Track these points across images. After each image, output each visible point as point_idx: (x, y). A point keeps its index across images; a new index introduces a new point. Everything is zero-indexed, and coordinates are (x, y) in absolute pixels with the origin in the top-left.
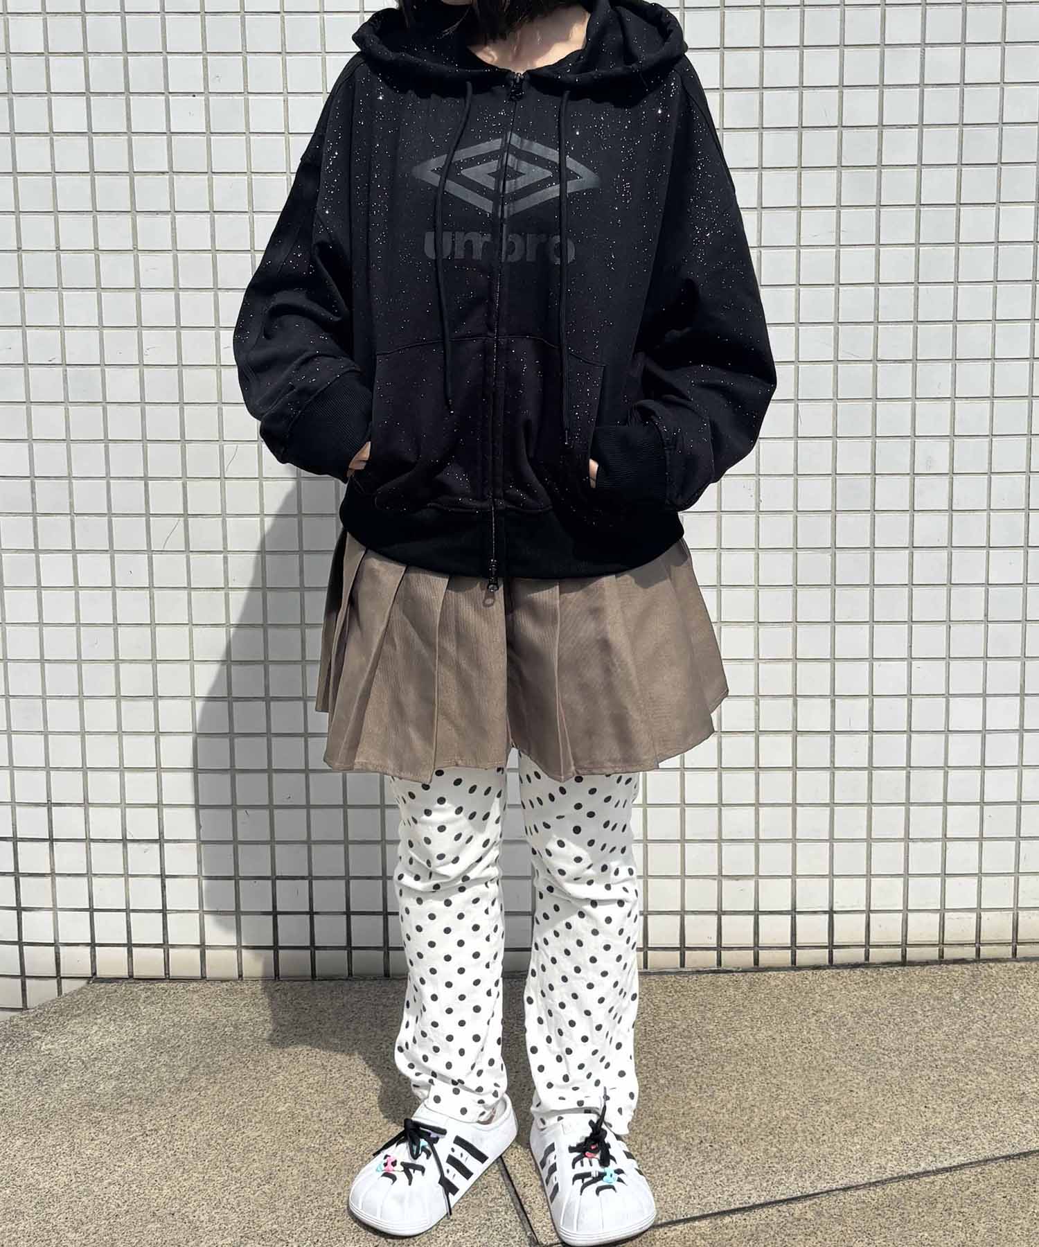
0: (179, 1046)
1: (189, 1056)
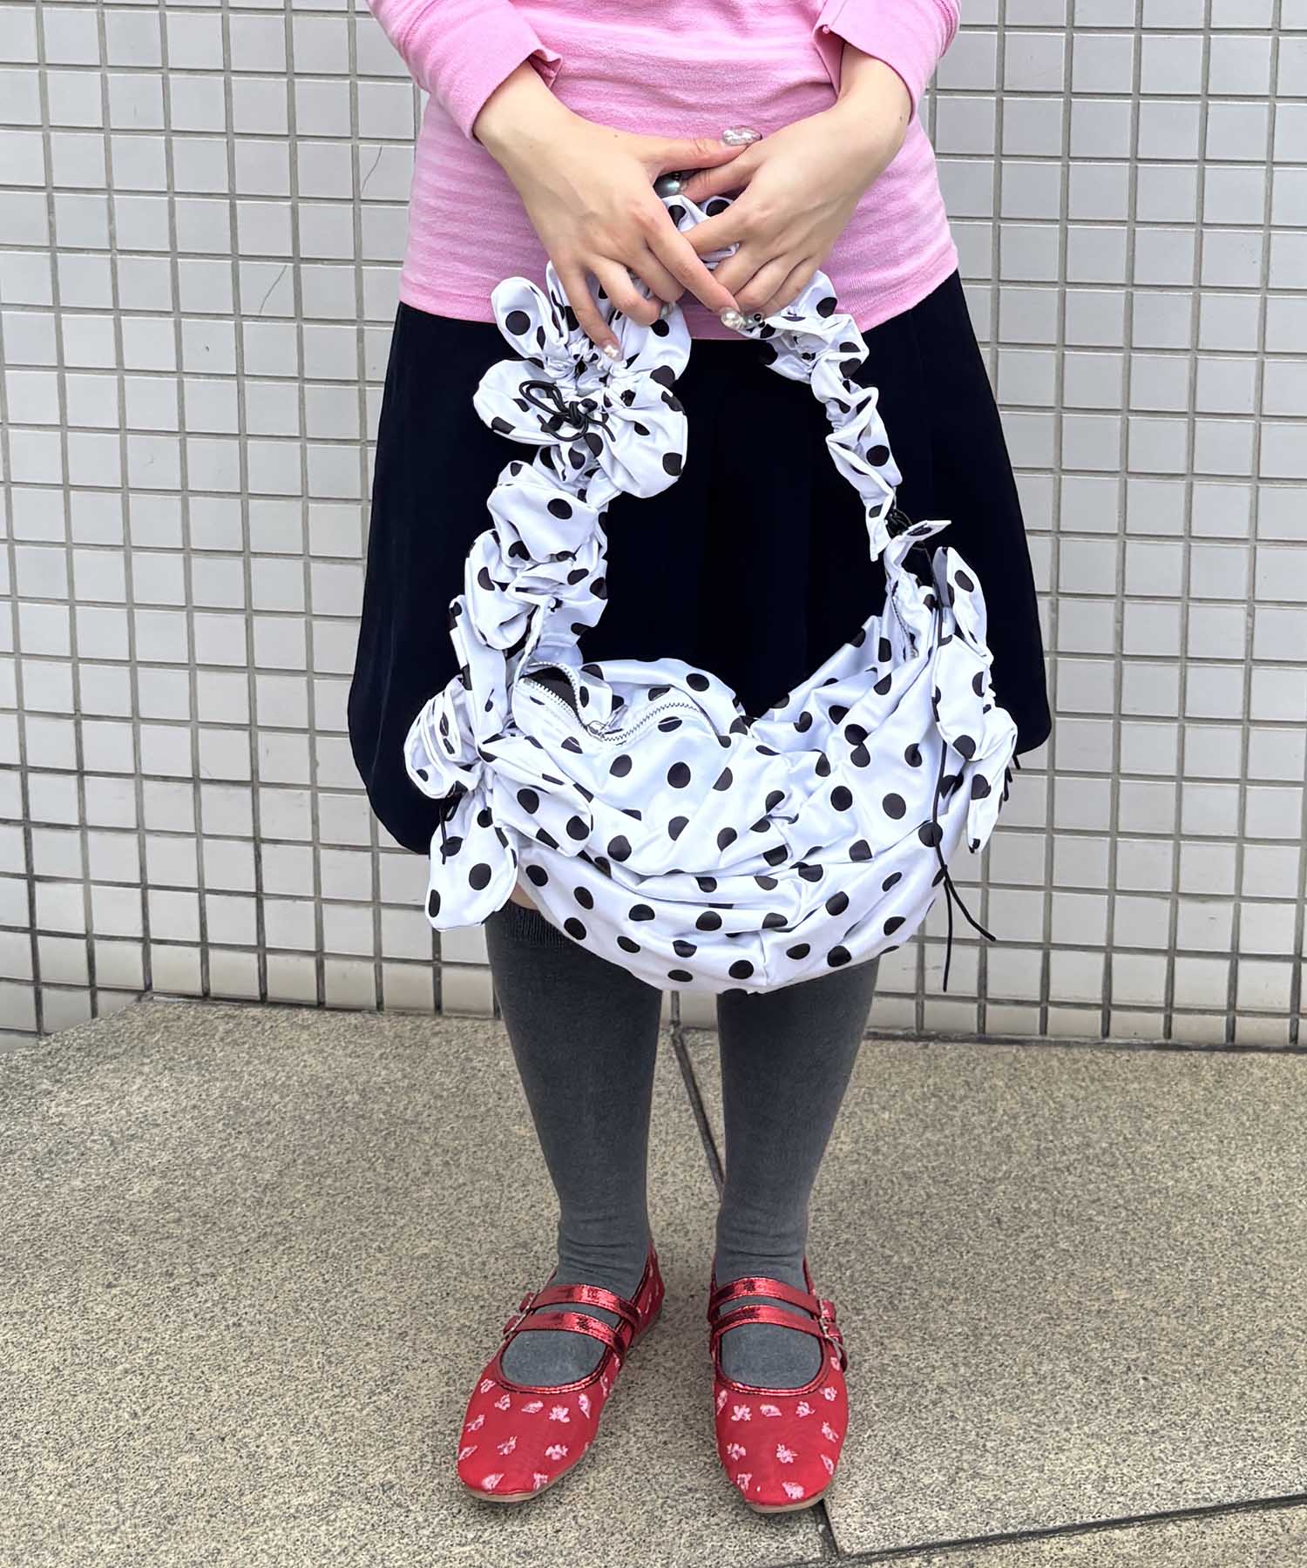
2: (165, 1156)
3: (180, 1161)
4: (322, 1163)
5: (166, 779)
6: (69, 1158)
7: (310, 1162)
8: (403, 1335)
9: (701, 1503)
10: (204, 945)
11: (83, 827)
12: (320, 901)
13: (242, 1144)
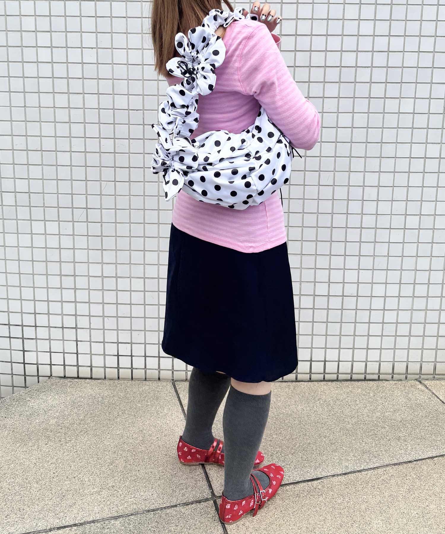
0: (81, 405)
1: (85, 410)
2: (58, 414)
3: (61, 415)
4: (94, 414)
5: (56, 327)
6: (35, 415)
7: (91, 414)
8: (115, 452)
9: (184, 487)
10: (64, 365)
11: (36, 339)
12: (91, 354)
13: (76, 410)
